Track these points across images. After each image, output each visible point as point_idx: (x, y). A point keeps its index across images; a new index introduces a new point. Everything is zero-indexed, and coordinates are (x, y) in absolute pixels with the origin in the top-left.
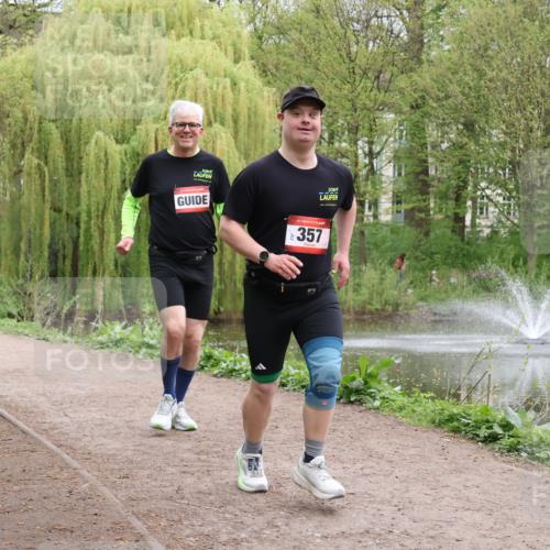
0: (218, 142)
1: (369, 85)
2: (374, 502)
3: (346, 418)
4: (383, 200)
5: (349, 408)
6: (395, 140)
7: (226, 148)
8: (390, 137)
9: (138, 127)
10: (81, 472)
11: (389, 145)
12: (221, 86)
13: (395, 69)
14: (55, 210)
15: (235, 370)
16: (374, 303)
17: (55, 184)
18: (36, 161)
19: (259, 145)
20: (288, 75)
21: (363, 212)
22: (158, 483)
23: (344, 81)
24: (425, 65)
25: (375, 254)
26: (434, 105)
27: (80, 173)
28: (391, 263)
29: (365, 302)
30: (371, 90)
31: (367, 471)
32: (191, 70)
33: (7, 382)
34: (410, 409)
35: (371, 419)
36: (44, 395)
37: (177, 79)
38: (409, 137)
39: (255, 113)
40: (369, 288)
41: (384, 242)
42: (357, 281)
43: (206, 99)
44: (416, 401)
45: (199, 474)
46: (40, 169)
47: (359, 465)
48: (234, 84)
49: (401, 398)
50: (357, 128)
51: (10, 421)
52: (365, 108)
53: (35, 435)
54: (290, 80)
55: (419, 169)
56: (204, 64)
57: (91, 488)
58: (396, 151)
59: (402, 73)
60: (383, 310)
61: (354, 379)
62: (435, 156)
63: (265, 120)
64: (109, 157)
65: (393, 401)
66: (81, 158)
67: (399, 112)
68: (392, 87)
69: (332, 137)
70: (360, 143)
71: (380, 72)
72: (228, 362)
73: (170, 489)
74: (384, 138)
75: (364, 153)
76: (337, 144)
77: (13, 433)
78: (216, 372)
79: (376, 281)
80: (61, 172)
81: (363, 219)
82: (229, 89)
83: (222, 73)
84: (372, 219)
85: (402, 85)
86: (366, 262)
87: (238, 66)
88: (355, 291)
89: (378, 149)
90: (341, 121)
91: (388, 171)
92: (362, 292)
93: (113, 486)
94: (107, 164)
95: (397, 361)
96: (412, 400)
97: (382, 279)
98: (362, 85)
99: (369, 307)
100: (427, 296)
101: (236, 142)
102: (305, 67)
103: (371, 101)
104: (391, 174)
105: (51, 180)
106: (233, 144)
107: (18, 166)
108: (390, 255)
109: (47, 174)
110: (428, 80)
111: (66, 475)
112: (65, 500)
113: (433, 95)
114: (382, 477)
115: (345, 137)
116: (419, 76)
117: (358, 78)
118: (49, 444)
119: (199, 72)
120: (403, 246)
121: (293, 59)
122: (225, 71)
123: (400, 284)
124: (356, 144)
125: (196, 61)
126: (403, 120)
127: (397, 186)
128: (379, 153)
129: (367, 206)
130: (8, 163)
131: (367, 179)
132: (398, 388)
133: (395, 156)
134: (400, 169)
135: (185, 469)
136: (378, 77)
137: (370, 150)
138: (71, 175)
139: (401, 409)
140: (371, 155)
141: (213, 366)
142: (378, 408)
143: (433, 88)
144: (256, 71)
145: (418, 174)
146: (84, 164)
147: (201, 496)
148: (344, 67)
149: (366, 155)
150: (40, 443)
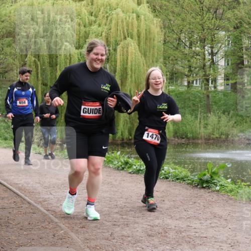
0: (130, 48)
1: (211, 16)
2: (218, 242)
3: (201, 196)
4: (219, 79)
5: (202, 190)
6: (225, 46)
7: (134, 51)
8: (222, 44)
9: (87, 40)
10: (59, 224)
11: (222, 49)
12: (131, 18)
13: (225, 7)
14: (44, 85)
15: (140, 170)
16: (215, 133)
17: (43, 71)
18: (33, 59)
19: (152, 49)
20: (167, 12)
21: (208, 85)
22: (101, 231)
23: (197, 14)
24: (242, 6)
25: (215, 107)
26: (247, 26)
27: (57, 65)
28: (224, 113)
29: (210, 133)
30: (212, 19)
31: (213, 225)
32: (115, 9)
33: (20, 176)
34: (236, 191)
35: (215, 197)
36: (39, 183)
37: (108, 14)
38: (233, 44)
39: (150, 32)
40: (212, 126)
41: (220, 101)
42: (206, 122)
43: (123, 25)
44: (239, 187)
45: (123, 226)
46: (35, 63)
47: (209, 222)
48: (138, 16)
49: (231, 185)
50: (205, 39)
51: (21, 197)
52: (209, 28)
53: (35, 204)
54: (168, 15)
55: (239, 62)
56: (122, 6)
57: (65, 233)
58: (226, 52)
59: (229, 9)
60: (220, 138)
61: (205, 175)
62: (247, 55)
63: (155, 36)
64: (71, 56)
65: (227, 187)
66: (57, 57)
67: (228, 30)
68: (224, 17)
69: (191, 44)
70: (206, 48)
71: (217, 9)
72: (137, 166)
73: (107, 234)
74: (220, 45)
75: (209, 53)
76: (194, 48)
77: (23, 203)
78: (130, 171)
79: (216, 122)
80: (47, 64)
81: (208, 89)
82: (135, 19)
83: (131, 11)
84: (213, 89)
85: (229, 16)
86: (210, 112)
87: (140, 7)
88: (205, 127)
89: (216, 51)
90: (196, 36)
91: (222, 63)
92: (208, 128)
93: (77, 232)
94: (71, 59)
95: (228, 166)
96: (237, 186)
97: (219, 121)
98: (207, 16)
99: (212, 136)
100: (244, 130)
101: (139, 48)
102: (176, 7)
103: (212, 25)
104: (223, 64)
105: (41, 69)
106: (138, 49)
107: (24, 61)
108: (223, 108)
109: (39, 65)
110: (244, 14)
111: (51, 226)
112: (52, 239)
113: (246, 21)
114: (222, 228)
115: (198, 45)
116: (239, 11)
117: (205, 13)
118: (42, 209)
119: (119, 10)
120: (230, 103)
121: (170, 3)
122: (133, 9)
123: (229, 124)
124: (204, 48)
125: (118, 5)
126: (230, 35)
127: (227, 71)
128: (216, 53)
129: (210, 81)
130: (19, 60)
131: (210, 67)
132: (229, 180)
133: (225, 55)
134: (228, 61)
135: (115, 223)
136: (216, 12)
137: (212, 51)
138: (52, 66)
139: (231, 191)
140: (212, 54)
141: (129, 168)
142: (218, 191)
143: (246, 17)
144: (150, 10)
145: (239, 64)
146: (58, 60)
147: (124, 238)
148: (197, 6)
149: (209, 54)
150: (38, 209)
